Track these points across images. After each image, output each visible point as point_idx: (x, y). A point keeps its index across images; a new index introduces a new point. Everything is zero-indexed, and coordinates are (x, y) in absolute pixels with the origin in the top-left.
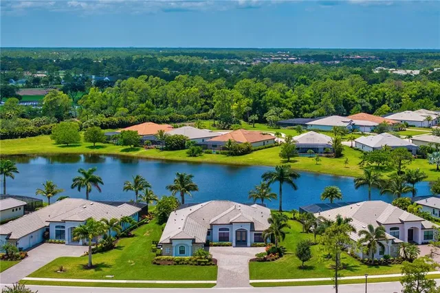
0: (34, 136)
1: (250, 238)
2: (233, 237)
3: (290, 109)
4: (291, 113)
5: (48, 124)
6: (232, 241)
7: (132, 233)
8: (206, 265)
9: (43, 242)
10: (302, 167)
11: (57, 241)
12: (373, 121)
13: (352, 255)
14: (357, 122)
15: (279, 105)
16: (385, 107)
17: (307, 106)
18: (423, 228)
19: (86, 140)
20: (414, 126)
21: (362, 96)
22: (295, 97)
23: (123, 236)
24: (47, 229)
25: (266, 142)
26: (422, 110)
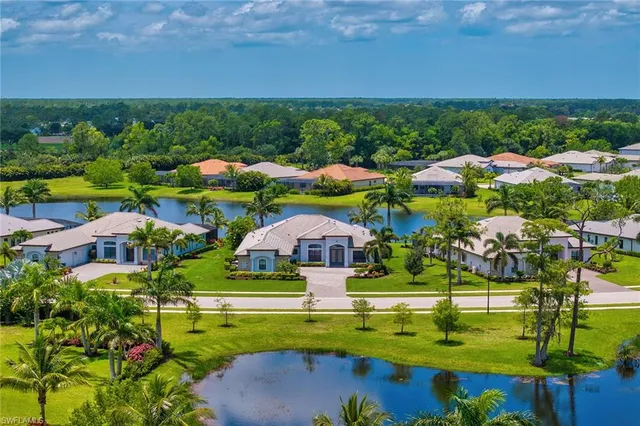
0: (62, 177)
1: (348, 256)
2: (326, 255)
3: (408, 149)
4: (408, 154)
5: (80, 162)
6: (325, 261)
7: (199, 256)
8: (292, 280)
9: (88, 262)
10: (420, 207)
11: (106, 260)
12: (522, 162)
13: (477, 274)
14: (499, 163)
15: (393, 144)
16: (542, 148)
17: (431, 146)
18: (570, 247)
19: (131, 180)
20: (581, 171)
21: (509, 135)
22: (414, 134)
23: (188, 258)
24: (93, 246)
25: (372, 182)
26: (593, 151)
